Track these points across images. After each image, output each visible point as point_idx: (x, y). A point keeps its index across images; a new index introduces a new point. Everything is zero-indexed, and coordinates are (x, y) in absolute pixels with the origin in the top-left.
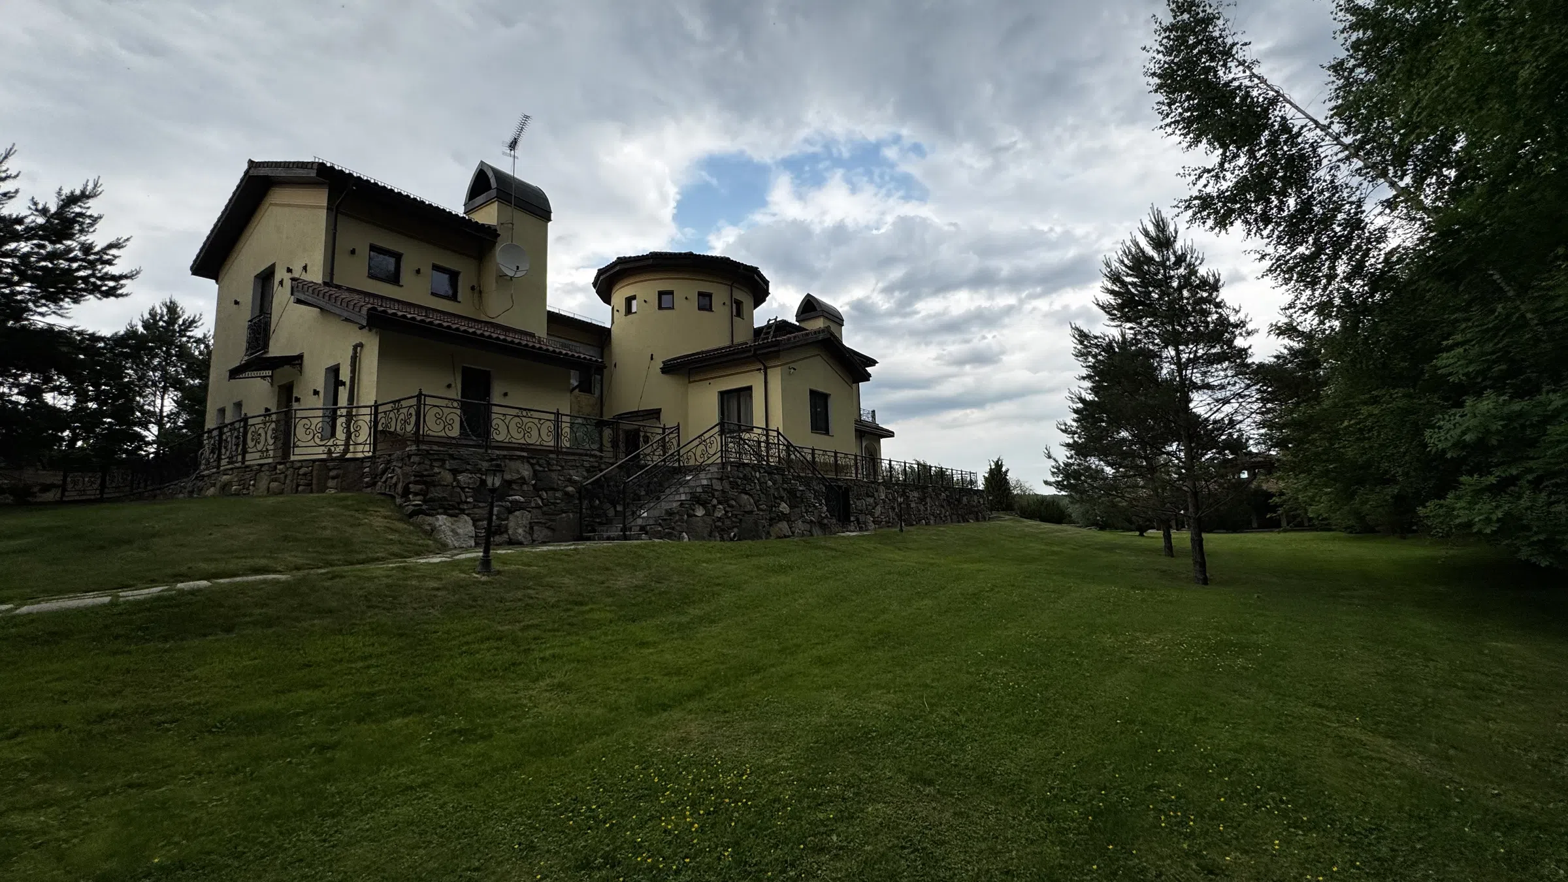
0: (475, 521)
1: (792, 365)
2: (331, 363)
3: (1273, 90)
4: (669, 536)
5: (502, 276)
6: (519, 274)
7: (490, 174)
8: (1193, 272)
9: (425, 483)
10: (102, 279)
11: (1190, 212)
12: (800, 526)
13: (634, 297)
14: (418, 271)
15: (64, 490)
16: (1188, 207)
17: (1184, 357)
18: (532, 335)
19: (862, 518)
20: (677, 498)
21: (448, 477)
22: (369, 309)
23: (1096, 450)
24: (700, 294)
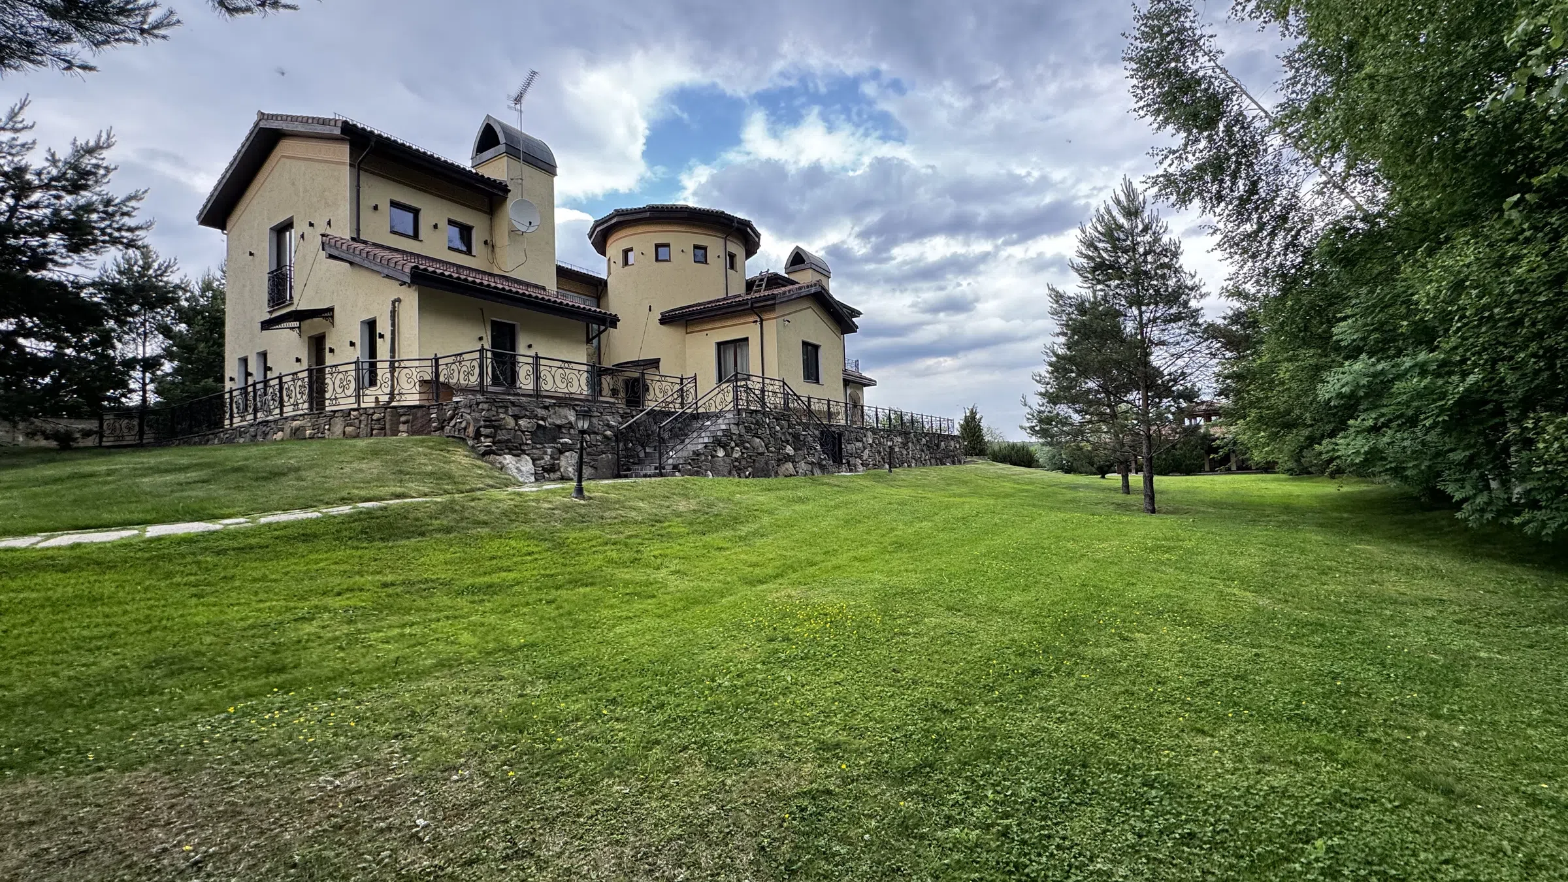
0: (534, 460)
1: (786, 318)
2: (367, 316)
3: (1232, 81)
4: (697, 473)
5: (513, 232)
6: (531, 229)
7: (498, 129)
8: (1157, 240)
9: (494, 427)
10: (119, 230)
11: (1156, 189)
12: (803, 466)
13: (631, 250)
14: (436, 226)
15: (101, 436)
16: (1155, 183)
17: (1146, 317)
18: (544, 289)
19: (852, 460)
20: (701, 440)
21: (511, 422)
22: (413, 268)
23: (1066, 398)
24: (696, 247)
